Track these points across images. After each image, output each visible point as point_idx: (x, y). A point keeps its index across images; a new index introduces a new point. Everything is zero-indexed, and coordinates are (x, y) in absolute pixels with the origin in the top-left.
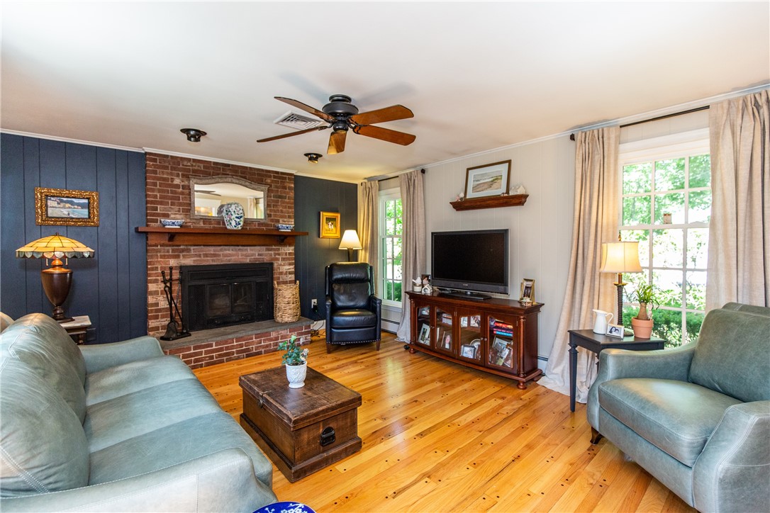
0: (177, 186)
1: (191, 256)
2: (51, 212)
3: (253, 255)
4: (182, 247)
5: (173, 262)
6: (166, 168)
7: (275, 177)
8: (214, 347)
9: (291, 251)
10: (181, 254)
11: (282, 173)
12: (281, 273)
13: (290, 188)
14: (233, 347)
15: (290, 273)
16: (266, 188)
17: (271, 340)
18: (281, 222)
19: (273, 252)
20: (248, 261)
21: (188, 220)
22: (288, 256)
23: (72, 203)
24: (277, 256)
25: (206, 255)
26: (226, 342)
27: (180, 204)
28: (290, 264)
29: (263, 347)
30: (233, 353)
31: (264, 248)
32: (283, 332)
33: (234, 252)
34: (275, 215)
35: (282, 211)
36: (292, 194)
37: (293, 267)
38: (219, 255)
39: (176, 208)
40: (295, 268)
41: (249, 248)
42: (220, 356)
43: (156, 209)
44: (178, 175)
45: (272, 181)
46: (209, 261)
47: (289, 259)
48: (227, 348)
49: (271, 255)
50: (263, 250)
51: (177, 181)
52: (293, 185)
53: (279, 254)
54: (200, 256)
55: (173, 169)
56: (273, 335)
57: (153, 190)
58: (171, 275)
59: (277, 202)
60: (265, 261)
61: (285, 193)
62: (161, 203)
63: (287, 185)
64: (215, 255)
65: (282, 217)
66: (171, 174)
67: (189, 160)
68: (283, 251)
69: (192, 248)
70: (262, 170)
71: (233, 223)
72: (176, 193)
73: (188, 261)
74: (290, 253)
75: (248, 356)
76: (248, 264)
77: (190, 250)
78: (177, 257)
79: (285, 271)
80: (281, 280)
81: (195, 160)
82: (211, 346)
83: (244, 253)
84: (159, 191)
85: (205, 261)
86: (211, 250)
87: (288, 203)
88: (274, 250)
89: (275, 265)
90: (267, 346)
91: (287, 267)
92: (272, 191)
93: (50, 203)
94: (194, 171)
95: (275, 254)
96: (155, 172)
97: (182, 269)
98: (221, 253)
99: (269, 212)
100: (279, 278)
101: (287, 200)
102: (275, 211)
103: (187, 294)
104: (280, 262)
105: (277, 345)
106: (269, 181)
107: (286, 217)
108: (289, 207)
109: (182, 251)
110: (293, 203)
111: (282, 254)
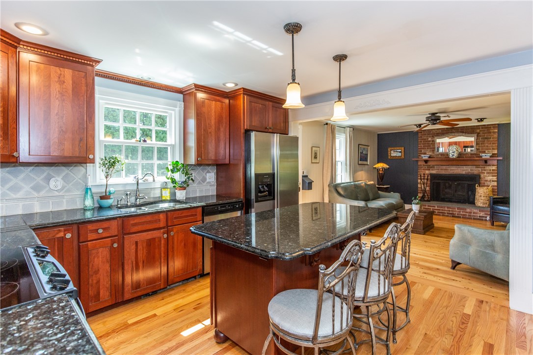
0: (430, 141)
1: (435, 170)
2: (392, 155)
3: (467, 170)
5: (427, 172)
6: (426, 134)
7: (482, 128)
8: (436, 208)
10: (431, 169)
11: (488, 125)
12: (487, 181)
13: (494, 133)
14: (445, 210)
15: (493, 181)
16: (476, 135)
17: (467, 212)
18: (486, 152)
19: (480, 169)
20: (464, 173)
21: (434, 155)
22: (491, 171)
23: (397, 151)
25: (442, 169)
26: (442, 207)
27: (431, 148)
28: (493, 176)
29: (462, 215)
30: (445, 213)
31: (475, 166)
32: (475, 211)
33: (456, 169)
34: (482, 149)
36: (496, 135)
37: (496, 177)
39: (429, 150)
41: (464, 167)
42: (439, 212)
43: (421, 151)
44: (430, 137)
45: (481, 131)
46: (443, 172)
47: (492, 173)
48: (442, 210)
49: (479, 170)
50: (474, 168)
51: (430, 139)
52: (496, 131)
53: (485, 170)
54: (439, 170)
55: (428, 134)
56: (468, 210)
57: (420, 144)
58: (424, 177)
59: (484, 141)
60: (475, 173)
61: (490, 135)
62: (423, 149)
63: (492, 131)
64: (446, 170)
65: (487, 149)
66: (428, 137)
67: (435, 129)
68: (488, 168)
69: (435, 166)
70: (474, 126)
71: (451, 155)
72: (429, 144)
73: (434, 172)
74: (493, 170)
75: (453, 216)
78: (429, 170)
79: (489, 180)
80: (486, 184)
81: (437, 129)
82: (435, 207)
83: (462, 169)
84: (423, 144)
85: (441, 172)
86: (444, 167)
87: (493, 141)
88: (481, 167)
89: (482, 176)
90: (464, 215)
91: (491, 178)
92: (480, 136)
93: (392, 152)
94: (437, 134)
95: (482, 170)
96: (421, 137)
97: (431, 174)
98: (449, 169)
99: (478, 148)
100: (484, 183)
101: (492, 139)
102: (482, 147)
103: (432, 185)
104: (485, 174)
105: (470, 216)
106: (478, 131)
107: (490, 149)
108: (493, 144)
109: (431, 167)
110: (496, 141)
111: (487, 170)
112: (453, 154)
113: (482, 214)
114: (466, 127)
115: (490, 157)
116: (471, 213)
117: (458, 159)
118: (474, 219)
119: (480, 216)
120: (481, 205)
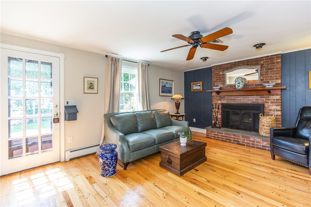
0: (221, 75)
1: (225, 100)
2: (194, 88)
3: (252, 100)
4: (222, 97)
5: (219, 102)
6: (218, 69)
7: (266, 59)
8: (224, 135)
9: (278, 98)
10: (222, 99)
11: (271, 56)
12: (271, 110)
13: (277, 63)
14: (231, 137)
15: (277, 110)
16: (259, 67)
17: (251, 141)
18: (270, 82)
19: (264, 99)
20: (250, 103)
21: (224, 87)
22: (275, 101)
23: (197, 85)
24: (267, 101)
25: (231, 100)
26: (228, 134)
27: (222, 81)
28: (277, 105)
29: (246, 143)
30: (231, 140)
31: (259, 96)
32: (258, 140)
33: (243, 99)
34: (266, 79)
35: (271, 77)
36: (279, 65)
37: (280, 107)
38: (236, 100)
39: (220, 83)
40: (281, 108)
41: (250, 96)
42: (226, 139)
43: (214, 84)
44: (221, 71)
45: (264, 62)
46: (232, 102)
47: (276, 103)
48: (229, 137)
50: (258, 98)
51: (221, 73)
52: (280, 60)
53: (269, 100)
54: (228, 100)
55: (220, 69)
56: (252, 139)
57: (214, 78)
58: (216, 106)
59: (268, 72)
60: (259, 103)
61: (273, 66)
62: (216, 82)
63: (275, 61)
64: (234, 100)
65: (271, 79)
66: (219, 71)
67: (225, 64)
68: (271, 98)
69: (226, 97)
70: (258, 58)
71: (237, 86)
72: (220, 77)
73: (224, 102)
74: (277, 100)
75: (238, 144)
76: (249, 104)
77: (225, 97)
78: (221, 100)
79: (273, 109)
80: (270, 113)
81: (227, 64)
83: (248, 99)
84: (216, 78)
85: (230, 102)
86: (233, 98)
88: (266, 97)
89: (266, 105)
90: (248, 143)
91: (275, 107)
92: (264, 67)
93: (194, 86)
95: (266, 100)
96: (214, 72)
97: (222, 104)
98: (237, 99)
99: (262, 78)
100: (269, 113)
101: (275, 70)
102: (266, 77)
103: (223, 113)
104: (269, 104)
105: (253, 144)
106: (262, 62)
107: (274, 79)
108: (276, 73)
109: (222, 98)
110: (280, 71)
111: (271, 100)
112: (238, 85)
113: (265, 144)
114: (251, 59)
115: (273, 86)
116: (254, 142)
117: (243, 89)
118: (257, 148)
119: (263, 146)
120: (264, 135)
